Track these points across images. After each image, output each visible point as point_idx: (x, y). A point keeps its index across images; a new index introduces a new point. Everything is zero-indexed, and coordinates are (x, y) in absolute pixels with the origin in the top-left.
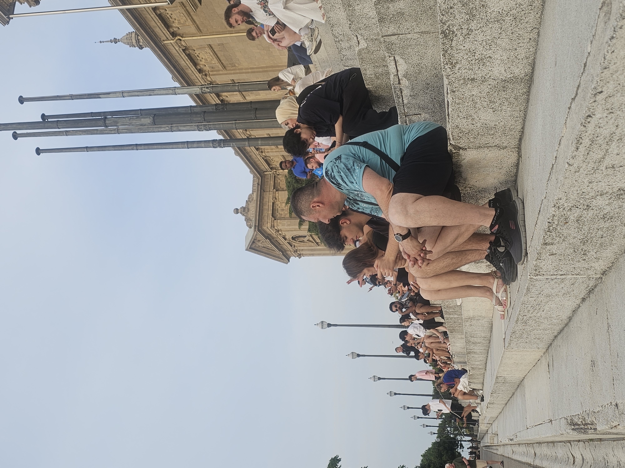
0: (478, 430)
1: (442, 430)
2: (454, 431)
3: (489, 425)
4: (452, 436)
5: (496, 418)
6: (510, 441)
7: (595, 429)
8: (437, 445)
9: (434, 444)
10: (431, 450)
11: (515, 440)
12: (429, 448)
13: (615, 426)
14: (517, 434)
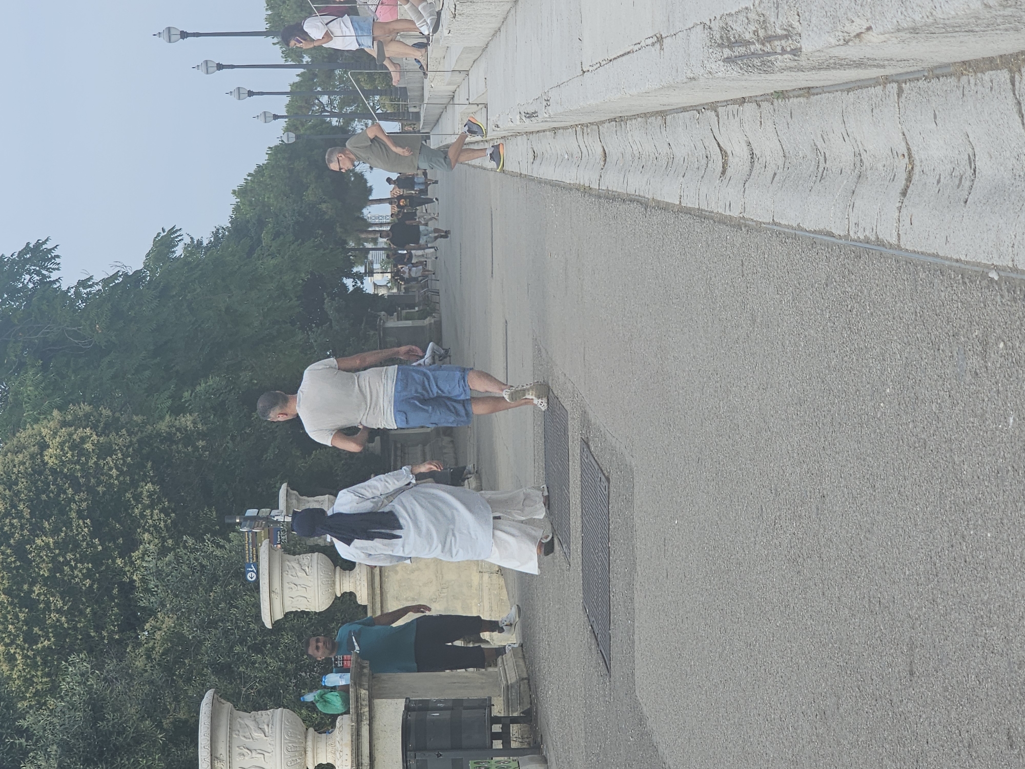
0: (423, 95)
1: (303, 104)
2: (343, 104)
3: (458, 78)
4: (334, 122)
5: (484, 50)
6: (527, 121)
7: (796, 52)
8: (286, 155)
9: (277, 152)
10: (266, 173)
11: (543, 115)
12: (259, 166)
13: (858, 35)
14: (550, 94)
